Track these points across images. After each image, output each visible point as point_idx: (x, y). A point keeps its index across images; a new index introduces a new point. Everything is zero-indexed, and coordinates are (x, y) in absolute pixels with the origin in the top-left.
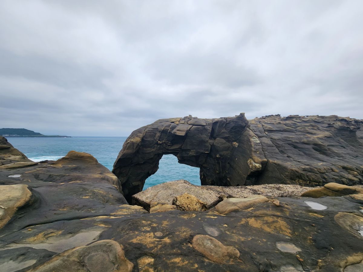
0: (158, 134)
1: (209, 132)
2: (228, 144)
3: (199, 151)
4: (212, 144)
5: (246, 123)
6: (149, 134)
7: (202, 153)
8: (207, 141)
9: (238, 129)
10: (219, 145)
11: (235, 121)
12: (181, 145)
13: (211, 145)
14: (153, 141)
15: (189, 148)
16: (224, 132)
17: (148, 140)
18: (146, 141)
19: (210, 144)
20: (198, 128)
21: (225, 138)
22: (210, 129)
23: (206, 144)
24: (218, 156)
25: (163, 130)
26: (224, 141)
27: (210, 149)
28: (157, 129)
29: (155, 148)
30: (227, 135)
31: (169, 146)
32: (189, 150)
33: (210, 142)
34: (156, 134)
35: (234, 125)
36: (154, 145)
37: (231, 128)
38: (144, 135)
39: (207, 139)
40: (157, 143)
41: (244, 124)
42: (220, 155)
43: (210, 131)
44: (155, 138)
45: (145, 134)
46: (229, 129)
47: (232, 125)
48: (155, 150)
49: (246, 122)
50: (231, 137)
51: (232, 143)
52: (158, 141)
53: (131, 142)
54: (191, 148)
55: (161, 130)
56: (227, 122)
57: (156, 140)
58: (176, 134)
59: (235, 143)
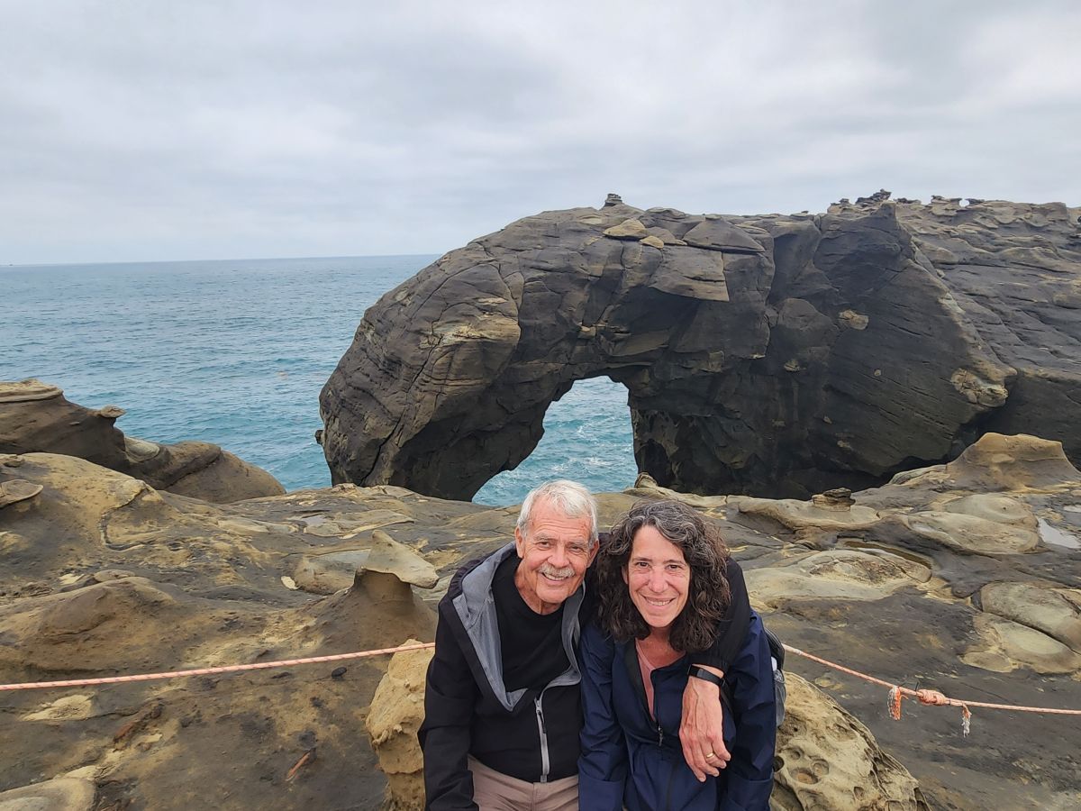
0: (579, 296)
1: (770, 277)
2: (823, 320)
3: (734, 353)
4: (774, 324)
5: (900, 242)
6: (537, 294)
7: (744, 360)
8: (763, 313)
9: (869, 263)
10: (798, 327)
11: (862, 234)
12: (667, 338)
13: (771, 329)
14: (552, 325)
15: (702, 346)
16: (811, 276)
17: (539, 322)
19: (768, 324)
20: (743, 264)
21: (816, 298)
22: (770, 265)
23: (759, 325)
24: (792, 366)
25: (601, 277)
26: (810, 308)
27: (767, 344)
29: (563, 357)
30: (825, 287)
31: (619, 341)
32: (703, 354)
33: (771, 317)
34: (563, 294)
35: (854, 248)
36: (556, 344)
37: (842, 257)
38: (521, 302)
39: (762, 306)
40: (574, 337)
41: (895, 246)
42: (802, 363)
43: (772, 273)
44: (564, 315)
45: (523, 300)
46: (830, 261)
47: (850, 246)
49: (903, 237)
50: (836, 292)
51: (836, 317)
52: (583, 325)
53: (469, 340)
54: (711, 346)
55: (589, 278)
56: (825, 236)
57: (571, 321)
58: (689, 294)
59: (848, 314)
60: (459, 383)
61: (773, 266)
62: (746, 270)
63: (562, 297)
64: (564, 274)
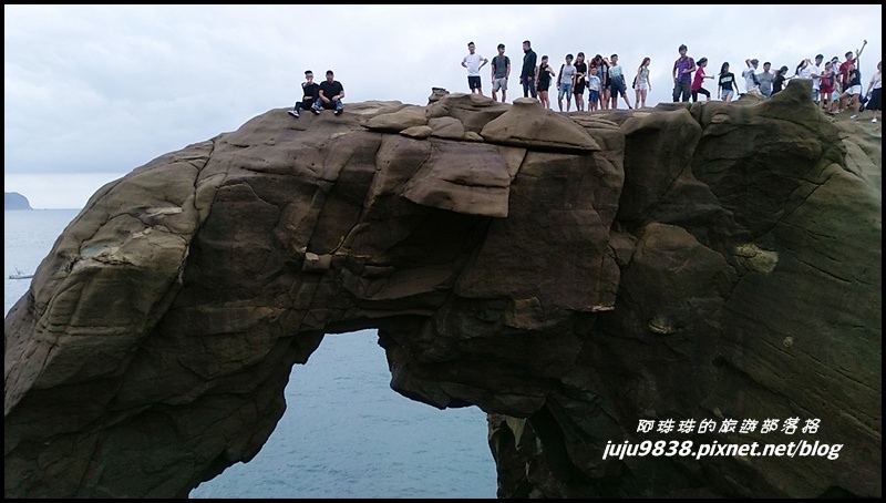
0: (303, 208)
1: (615, 190)
2: (712, 257)
3: (559, 302)
4: (626, 259)
5: (821, 139)
6: (241, 205)
7: (576, 313)
8: (606, 243)
9: (774, 171)
11: (762, 127)
12: (447, 275)
13: (621, 268)
14: (265, 251)
15: (501, 289)
16: (687, 191)
17: (236, 245)
18: (219, 252)
19: (616, 259)
20: (560, 168)
21: (696, 223)
22: (615, 172)
23: (597, 262)
24: (661, 326)
25: (335, 182)
26: (681, 237)
27: (615, 290)
28: (290, 171)
29: (284, 298)
30: (709, 207)
31: (372, 277)
32: (505, 301)
33: (620, 250)
34: (282, 206)
35: (751, 147)
37: (733, 163)
38: (204, 214)
39: (605, 231)
40: (297, 267)
41: (811, 142)
42: (676, 322)
43: (619, 184)
44: (282, 235)
45: (211, 211)
46: (716, 169)
48: (279, 311)
50: (730, 216)
51: (730, 253)
52: (307, 251)
53: (108, 266)
54: (515, 289)
55: (318, 183)
56: (707, 133)
57: (290, 245)
58: (445, 205)
59: (747, 249)
60: (87, 330)
61: (622, 173)
62: (566, 176)
63: (282, 210)
64: (282, 178)
